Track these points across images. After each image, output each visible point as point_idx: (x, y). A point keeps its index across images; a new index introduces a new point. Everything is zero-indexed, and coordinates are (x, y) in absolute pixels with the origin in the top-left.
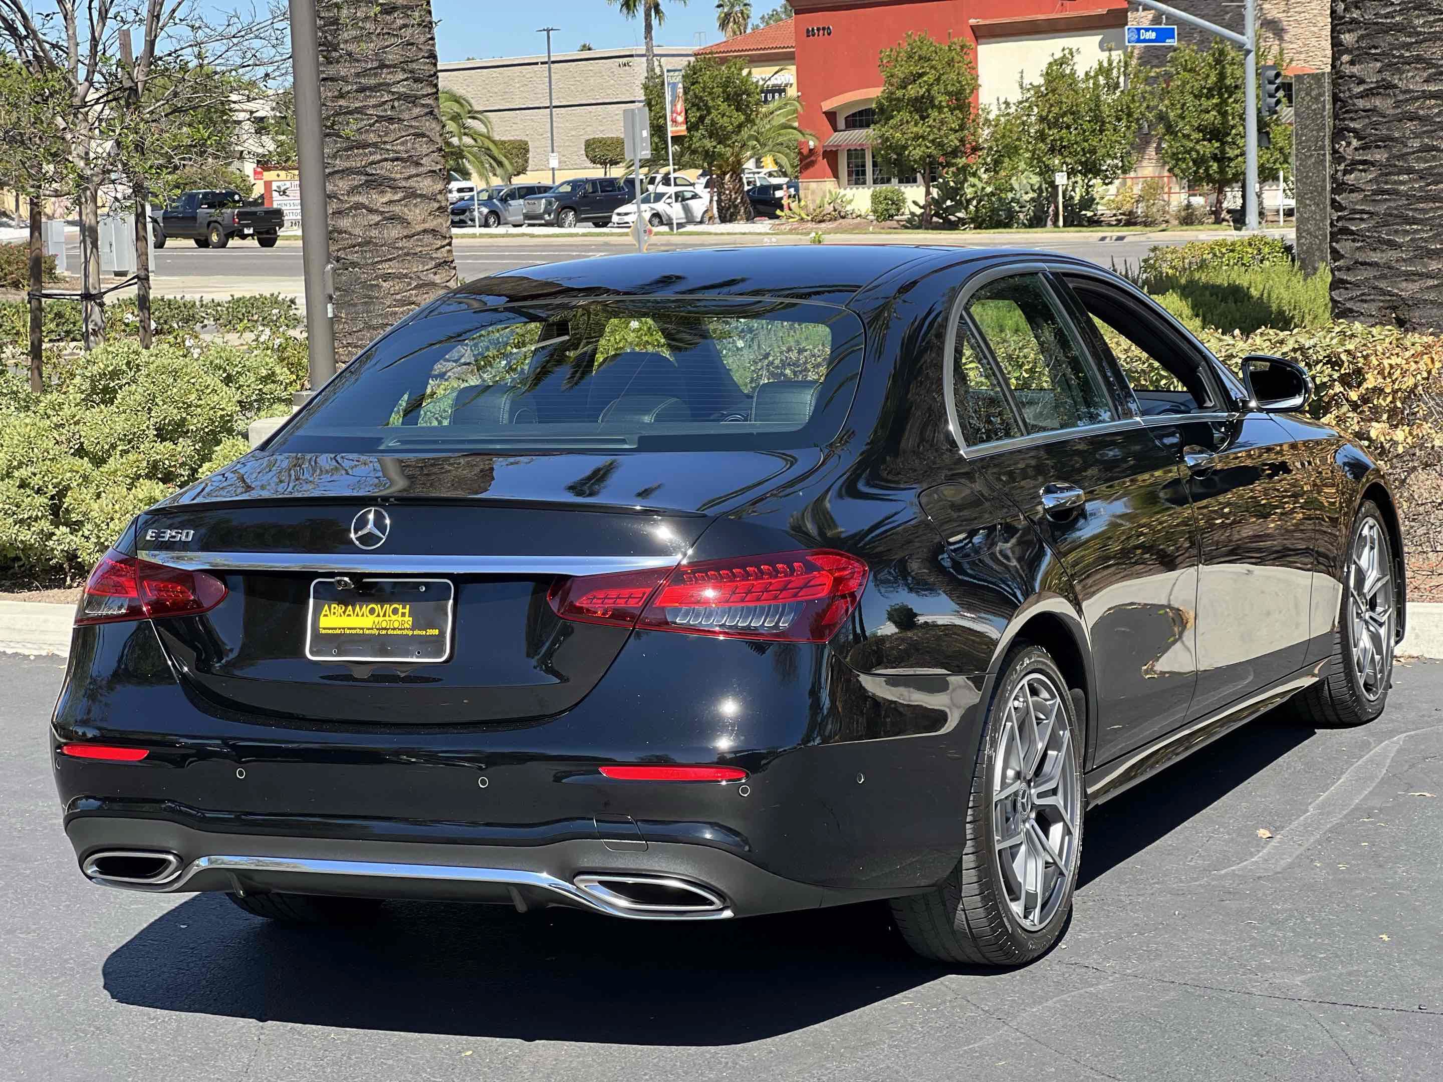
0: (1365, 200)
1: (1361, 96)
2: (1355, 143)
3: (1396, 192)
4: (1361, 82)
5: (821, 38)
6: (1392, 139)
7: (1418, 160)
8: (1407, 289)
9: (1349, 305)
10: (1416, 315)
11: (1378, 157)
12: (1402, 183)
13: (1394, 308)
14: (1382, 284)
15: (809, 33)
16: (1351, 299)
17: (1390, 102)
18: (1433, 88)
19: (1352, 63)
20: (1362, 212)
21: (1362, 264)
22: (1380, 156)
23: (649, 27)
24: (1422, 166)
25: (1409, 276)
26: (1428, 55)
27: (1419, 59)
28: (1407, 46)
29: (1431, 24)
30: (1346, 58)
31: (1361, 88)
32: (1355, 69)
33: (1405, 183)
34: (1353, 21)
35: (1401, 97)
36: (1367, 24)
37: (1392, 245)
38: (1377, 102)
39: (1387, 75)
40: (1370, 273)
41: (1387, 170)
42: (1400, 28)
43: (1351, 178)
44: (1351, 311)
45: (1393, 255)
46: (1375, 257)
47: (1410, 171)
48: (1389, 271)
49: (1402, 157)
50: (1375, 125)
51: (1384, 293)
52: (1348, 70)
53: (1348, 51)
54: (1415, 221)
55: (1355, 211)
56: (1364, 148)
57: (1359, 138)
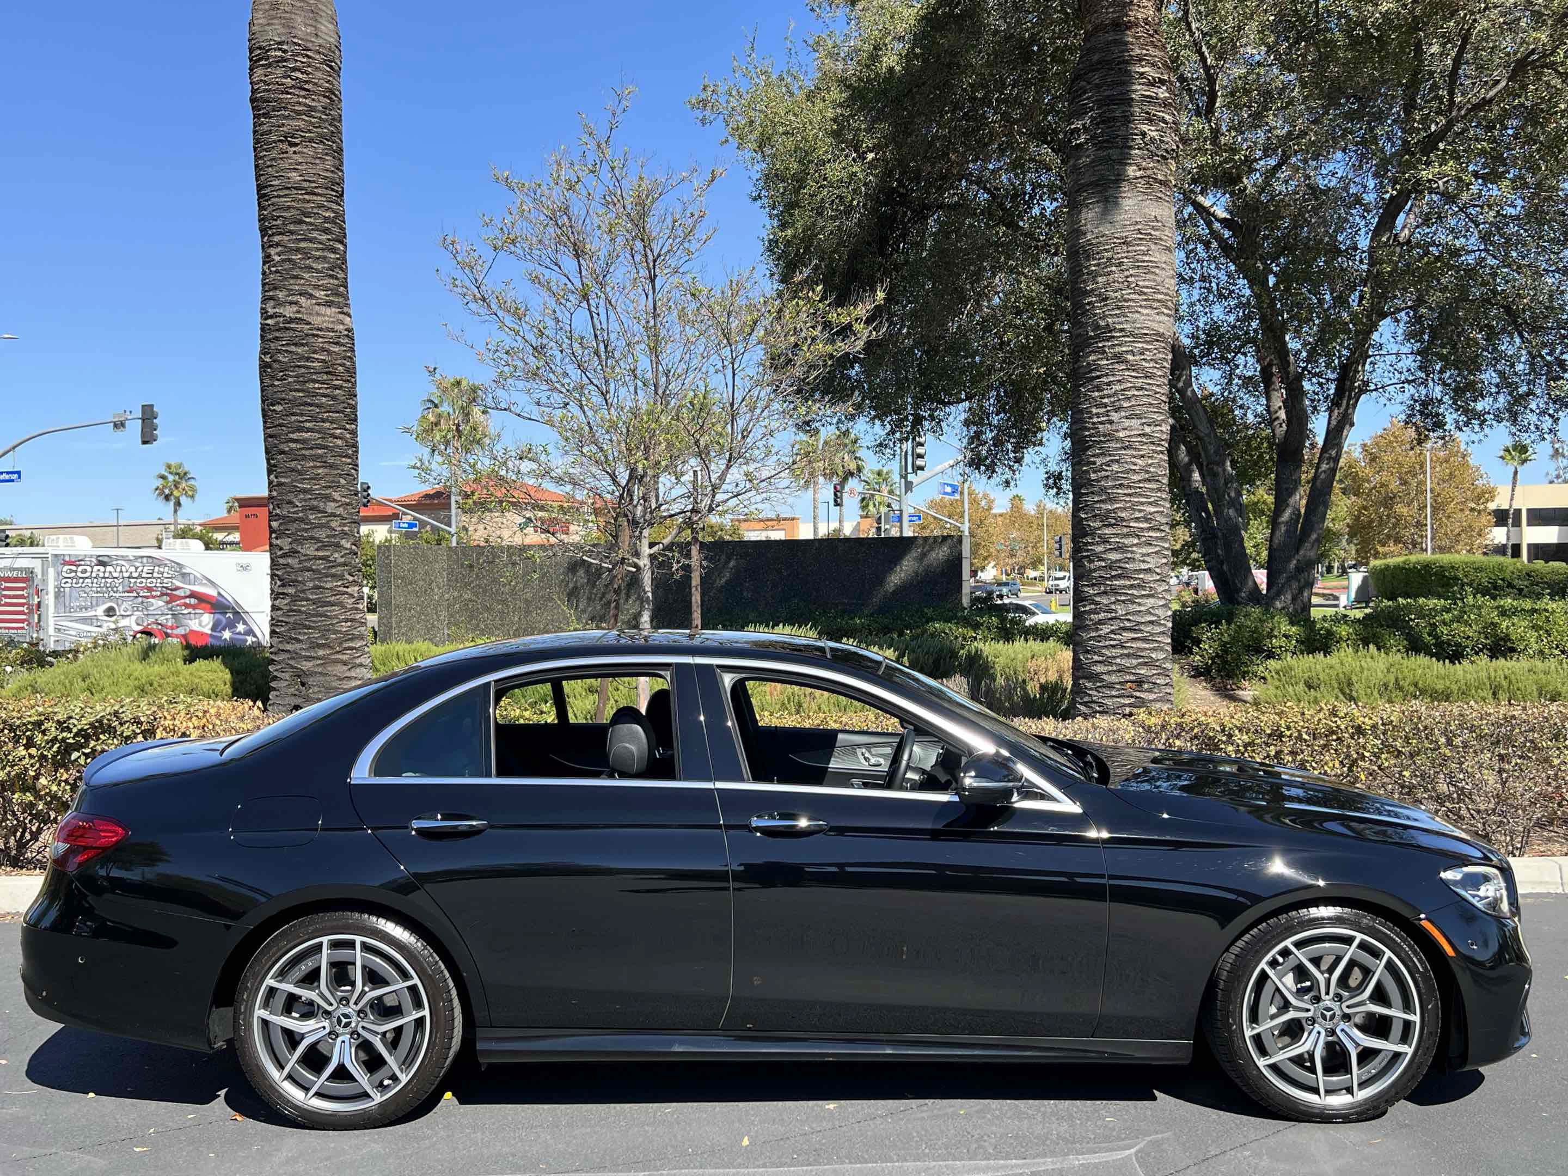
0: (283, 615)
1: (281, 557)
2: (279, 583)
3: (300, 611)
4: (281, 549)
5: (252, 519)
6: (297, 581)
7: (312, 593)
8: (306, 665)
9: (275, 673)
10: (311, 681)
11: (290, 591)
12: (303, 606)
13: (299, 676)
14: (292, 662)
15: (247, 517)
16: (276, 670)
17: (297, 560)
18: (320, 554)
19: (277, 538)
20: (282, 621)
21: (283, 651)
22: (291, 590)
23: (176, 511)
24: (315, 597)
25: (308, 658)
26: (317, 536)
27: (312, 538)
28: (306, 530)
29: (319, 518)
30: (274, 535)
31: (281, 552)
32: (278, 542)
33: (304, 606)
34: (277, 515)
35: (303, 558)
36: (284, 517)
37: (298, 640)
38: (290, 561)
39: (294, 546)
40: (286, 656)
41: (295, 599)
42: (301, 520)
43: (277, 603)
44: (276, 677)
45: (298, 646)
46: (289, 647)
47: (307, 600)
48: (295, 655)
49: (303, 591)
50: (288, 573)
51: (293, 667)
52: (274, 542)
53: (274, 532)
54: (309, 628)
55: (279, 621)
56: (283, 586)
57: (280, 580)
